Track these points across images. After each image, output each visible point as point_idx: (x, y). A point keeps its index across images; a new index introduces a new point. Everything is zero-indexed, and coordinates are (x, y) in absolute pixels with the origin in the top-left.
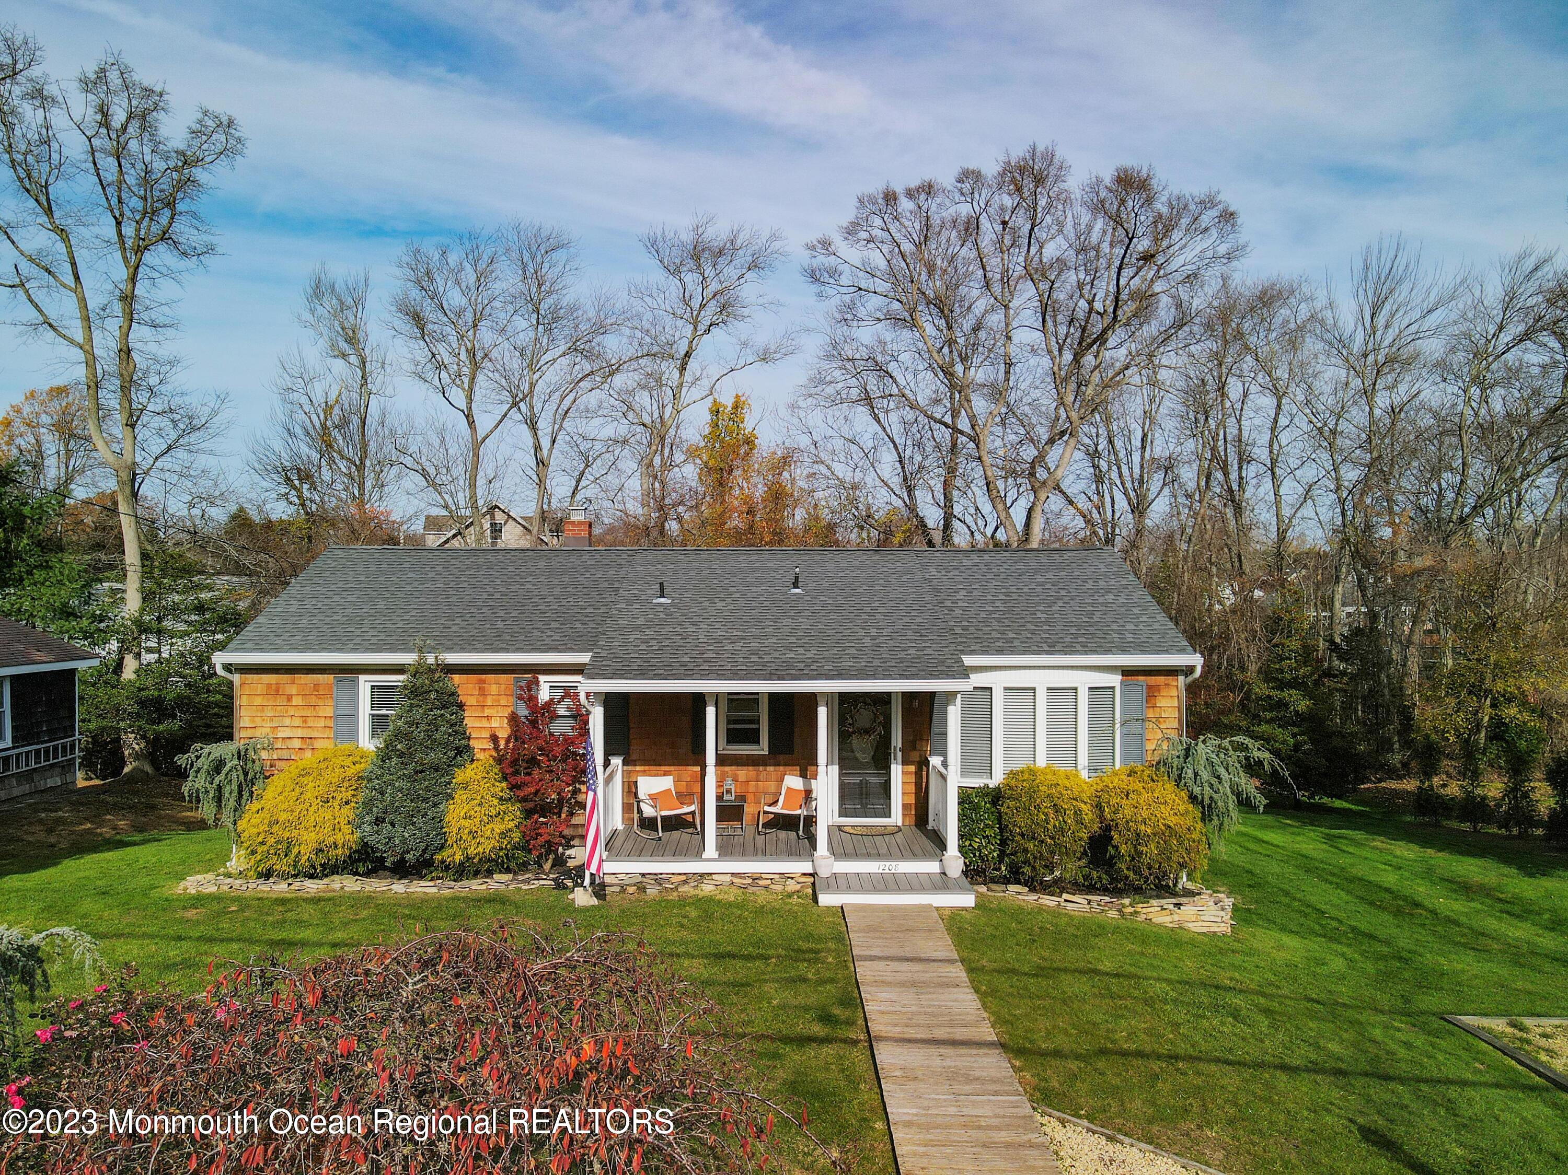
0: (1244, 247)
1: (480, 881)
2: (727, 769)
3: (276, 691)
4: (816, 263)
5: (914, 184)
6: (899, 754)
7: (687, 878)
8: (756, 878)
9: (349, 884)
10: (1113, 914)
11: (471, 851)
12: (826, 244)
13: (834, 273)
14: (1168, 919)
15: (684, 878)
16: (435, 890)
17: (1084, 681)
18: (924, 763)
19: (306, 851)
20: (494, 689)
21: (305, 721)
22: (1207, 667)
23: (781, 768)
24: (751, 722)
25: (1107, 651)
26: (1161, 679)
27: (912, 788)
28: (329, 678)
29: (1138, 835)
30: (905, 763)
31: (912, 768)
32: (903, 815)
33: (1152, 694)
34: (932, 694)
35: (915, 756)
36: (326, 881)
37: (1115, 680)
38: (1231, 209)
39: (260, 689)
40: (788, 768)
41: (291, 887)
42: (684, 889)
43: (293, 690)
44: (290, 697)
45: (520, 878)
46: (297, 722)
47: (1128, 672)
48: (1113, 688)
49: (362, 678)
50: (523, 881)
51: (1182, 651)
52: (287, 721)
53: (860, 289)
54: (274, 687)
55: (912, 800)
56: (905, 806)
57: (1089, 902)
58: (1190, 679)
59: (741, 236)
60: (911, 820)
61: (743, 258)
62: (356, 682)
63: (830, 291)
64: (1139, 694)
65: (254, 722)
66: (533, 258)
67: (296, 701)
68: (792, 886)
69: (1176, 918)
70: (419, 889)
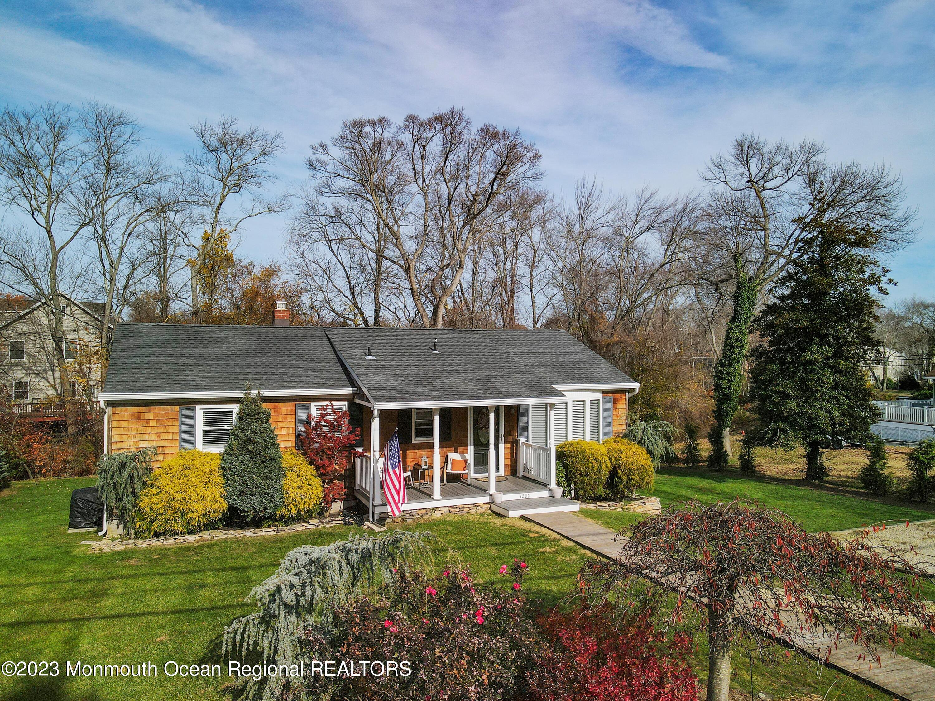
0: (543, 174)
1: (300, 525)
2: (416, 451)
3: (138, 417)
4: (314, 157)
5: (376, 118)
6: (503, 438)
7: (426, 511)
8: (461, 508)
9: (219, 535)
10: (620, 510)
11: (301, 507)
12: (324, 147)
13: (324, 164)
14: (642, 510)
15: (424, 511)
16: (273, 533)
17: (588, 397)
18: (515, 442)
19: (197, 517)
20: (283, 411)
21: (159, 436)
22: (642, 389)
23: (445, 449)
24: (428, 425)
25: (598, 382)
26: (618, 395)
27: (509, 456)
28: (177, 408)
29: (630, 470)
30: (506, 442)
31: (509, 445)
32: (505, 470)
33: (615, 401)
34: (519, 406)
35: (510, 439)
36: (200, 534)
37: (599, 396)
38: (540, 154)
39: (126, 416)
40: (448, 449)
41: (177, 541)
42: (426, 517)
43: (150, 416)
44: (148, 421)
45: (324, 521)
46: (154, 437)
47: (605, 392)
48: (598, 400)
49: (198, 407)
50: (326, 523)
51: (629, 381)
52: (146, 437)
53: (339, 175)
54: (136, 415)
55: (509, 462)
56: (506, 466)
57: (609, 505)
58: (631, 395)
59: (257, 133)
60: (509, 473)
61: (257, 148)
62: (194, 410)
63: (319, 174)
64: (610, 402)
65: (122, 438)
66: (105, 130)
67: (152, 423)
68: (480, 510)
69: (645, 509)
70: (264, 534)
